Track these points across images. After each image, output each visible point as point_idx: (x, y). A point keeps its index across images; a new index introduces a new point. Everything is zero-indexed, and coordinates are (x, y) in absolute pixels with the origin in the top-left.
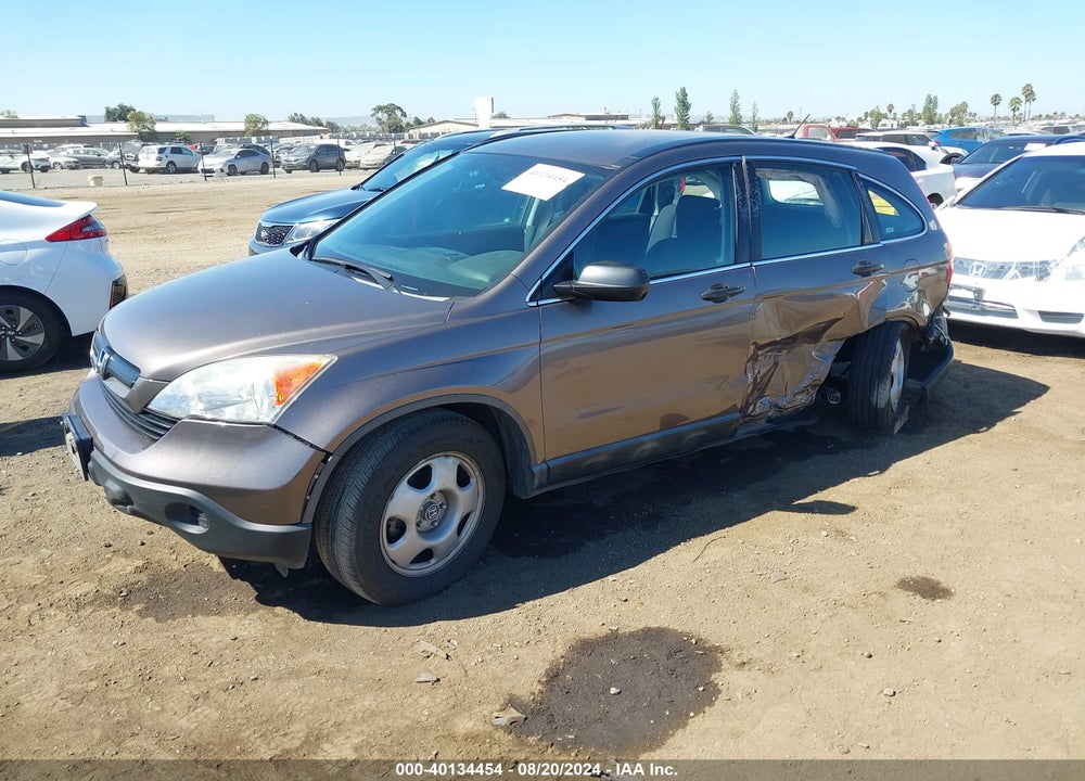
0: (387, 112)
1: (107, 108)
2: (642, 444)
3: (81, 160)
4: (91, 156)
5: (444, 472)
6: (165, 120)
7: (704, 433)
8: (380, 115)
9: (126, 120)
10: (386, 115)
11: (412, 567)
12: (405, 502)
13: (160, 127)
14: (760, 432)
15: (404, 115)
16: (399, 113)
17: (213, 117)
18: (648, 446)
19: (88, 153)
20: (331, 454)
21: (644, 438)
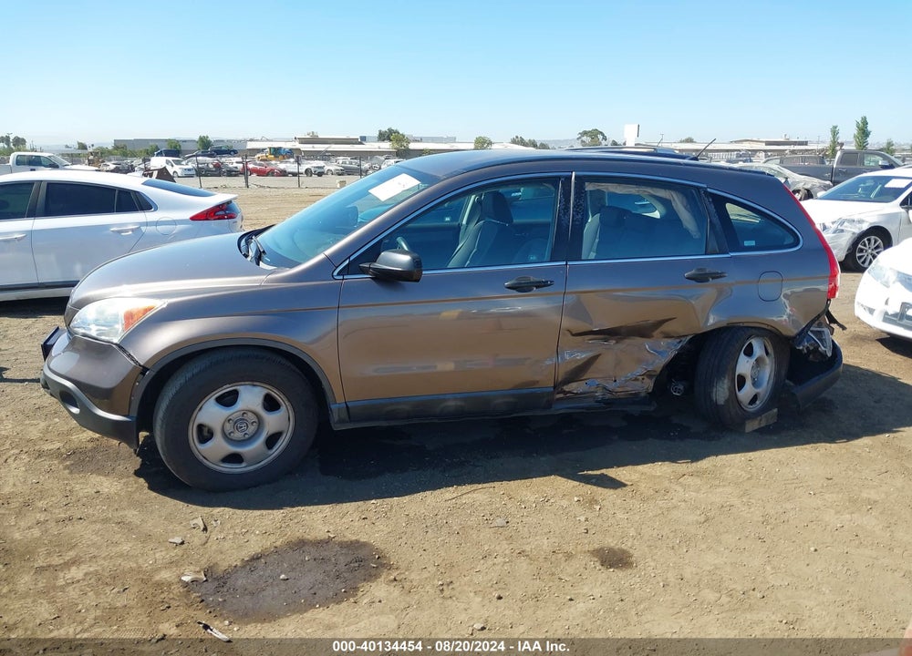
0: (590, 136)
1: (380, 131)
2: (445, 400)
3: (346, 168)
4: (354, 166)
5: (251, 397)
6: (420, 140)
7: (512, 400)
8: (584, 138)
9: (391, 140)
10: (589, 139)
11: (222, 465)
12: (211, 413)
13: (412, 146)
14: (587, 408)
15: (605, 138)
16: (600, 137)
17: (455, 139)
18: (452, 403)
19: (351, 163)
20: (148, 370)
21: (448, 397)
